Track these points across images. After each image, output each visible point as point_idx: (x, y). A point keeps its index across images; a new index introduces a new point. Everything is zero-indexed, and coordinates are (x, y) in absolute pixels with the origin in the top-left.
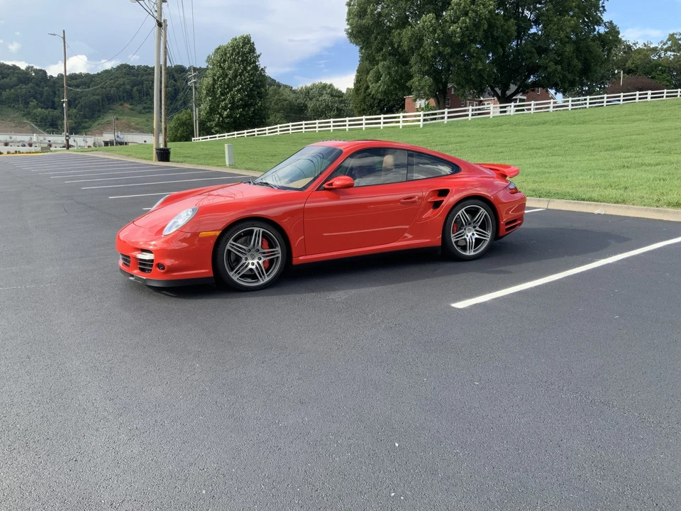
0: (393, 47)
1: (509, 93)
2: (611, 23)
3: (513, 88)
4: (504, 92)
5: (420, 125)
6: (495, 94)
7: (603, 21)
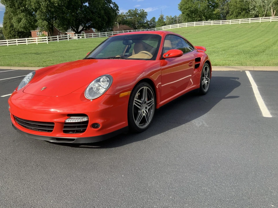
0: (25, 7)
1: (79, 30)
2: (115, 3)
3: (81, 28)
4: (77, 30)
5: (47, 43)
6: (74, 31)
7: (112, 2)
